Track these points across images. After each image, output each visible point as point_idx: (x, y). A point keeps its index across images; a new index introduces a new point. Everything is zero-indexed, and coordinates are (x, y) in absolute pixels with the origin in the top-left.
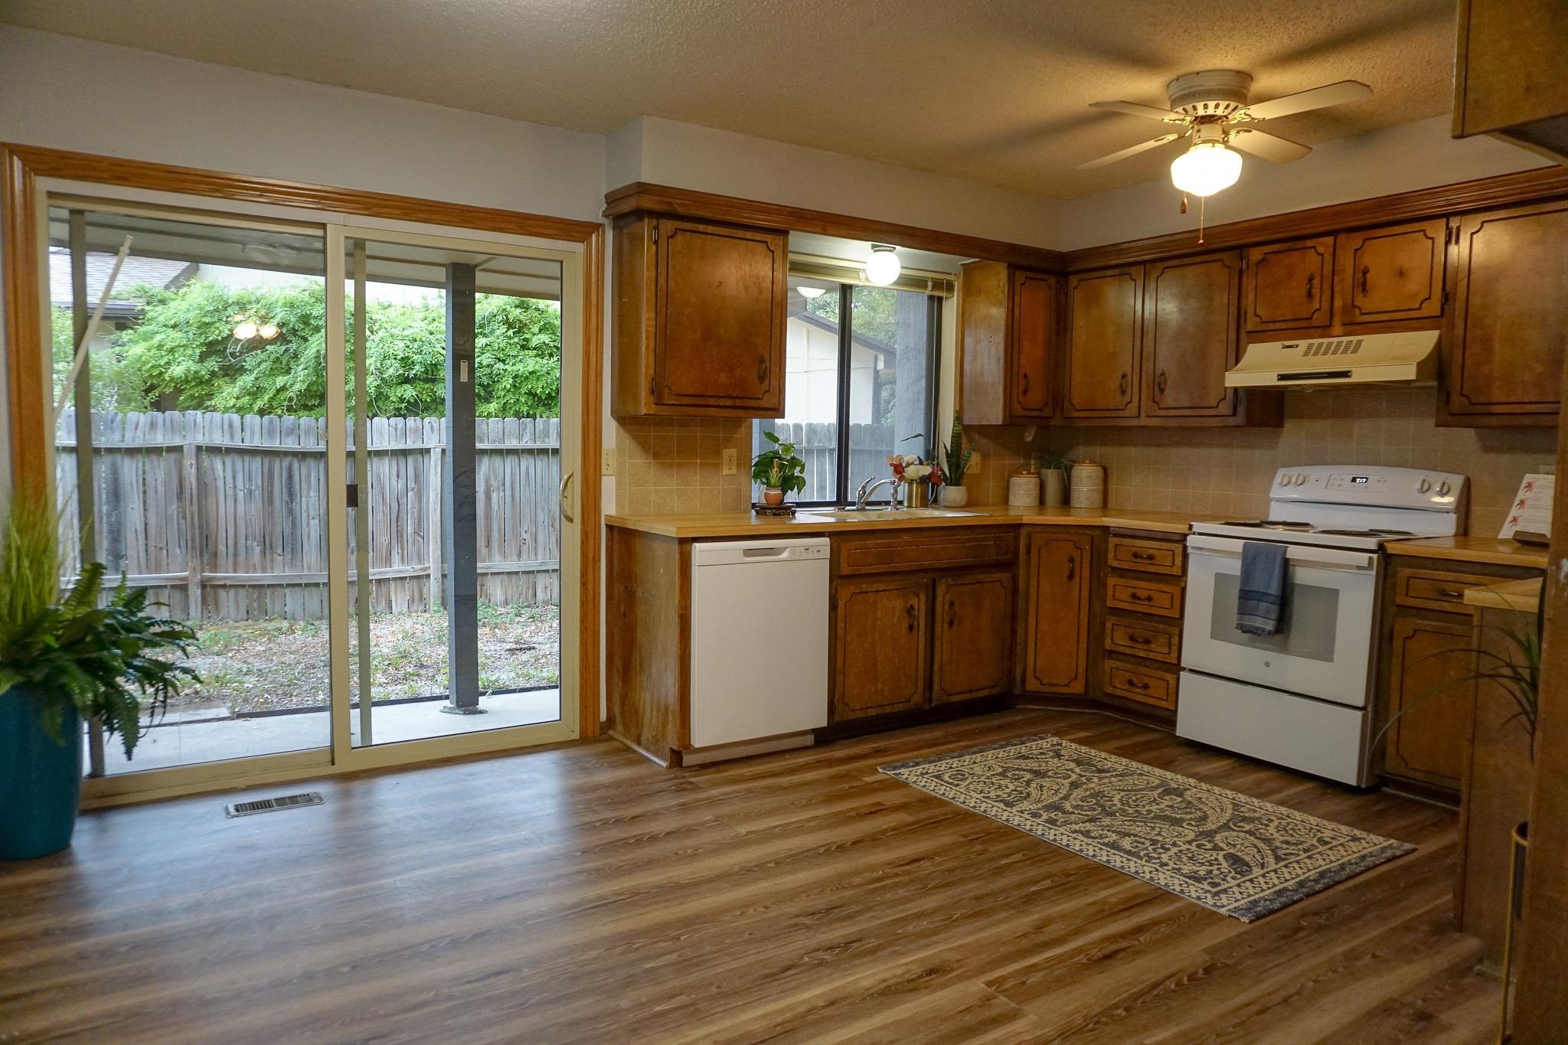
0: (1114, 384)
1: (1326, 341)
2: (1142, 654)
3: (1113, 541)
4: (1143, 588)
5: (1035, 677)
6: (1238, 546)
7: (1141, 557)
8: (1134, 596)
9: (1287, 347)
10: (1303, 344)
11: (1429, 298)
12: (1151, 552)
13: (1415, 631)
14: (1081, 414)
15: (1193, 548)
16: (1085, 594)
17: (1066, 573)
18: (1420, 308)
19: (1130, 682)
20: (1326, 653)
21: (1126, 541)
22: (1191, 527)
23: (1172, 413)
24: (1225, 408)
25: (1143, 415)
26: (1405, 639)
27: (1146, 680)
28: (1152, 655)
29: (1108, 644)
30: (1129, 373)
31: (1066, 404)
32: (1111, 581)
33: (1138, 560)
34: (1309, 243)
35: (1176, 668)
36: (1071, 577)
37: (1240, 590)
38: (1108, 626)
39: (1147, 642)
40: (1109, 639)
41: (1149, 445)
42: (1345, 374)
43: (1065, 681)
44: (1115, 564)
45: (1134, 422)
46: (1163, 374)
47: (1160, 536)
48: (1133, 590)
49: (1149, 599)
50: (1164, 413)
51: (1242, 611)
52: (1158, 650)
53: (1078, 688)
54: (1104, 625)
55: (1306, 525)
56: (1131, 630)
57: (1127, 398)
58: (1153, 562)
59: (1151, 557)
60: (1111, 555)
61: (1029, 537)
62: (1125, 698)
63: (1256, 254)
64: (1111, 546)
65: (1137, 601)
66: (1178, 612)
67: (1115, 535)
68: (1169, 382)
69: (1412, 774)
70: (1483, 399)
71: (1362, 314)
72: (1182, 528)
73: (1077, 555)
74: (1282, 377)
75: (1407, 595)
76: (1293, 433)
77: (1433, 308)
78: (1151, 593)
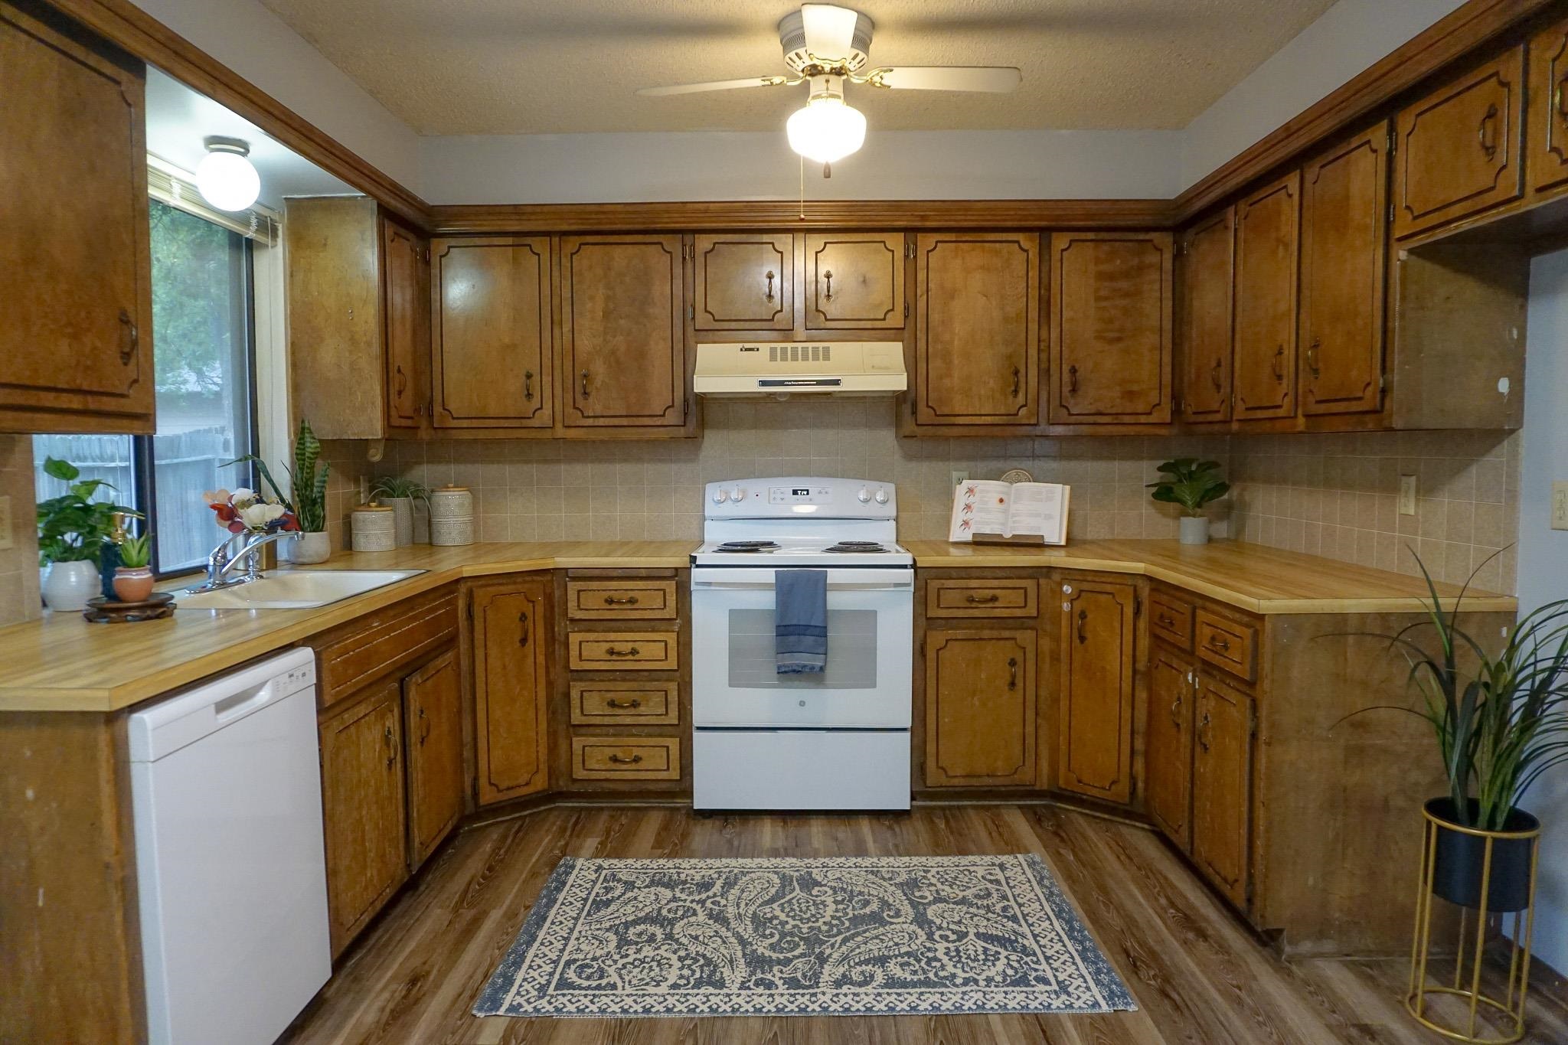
0: (514, 385)
1: (789, 345)
2: (628, 721)
3: (573, 587)
4: (623, 641)
5: (491, 784)
6: (769, 575)
7: (619, 602)
8: (611, 652)
9: (746, 350)
10: (765, 348)
11: (893, 310)
12: (631, 594)
13: (947, 641)
14: (465, 423)
15: (697, 584)
16: (541, 659)
17: (518, 637)
18: (884, 319)
19: (615, 759)
20: (866, 677)
21: (594, 585)
22: (693, 559)
23: (601, 422)
24: (672, 418)
25: (559, 425)
26: (938, 650)
27: (636, 752)
28: (642, 720)
29: (576, 718)
30: (536, 371)
31: (437, 409)
32: (575, 638)
33: (614, 606)
34: (766, 238)
35: (683, 729)
36: (524, 641)
37: (778, 627)
38: (575, 694)
39: (635, 704)
40: (578, 711)
41: (527, 462)
42: (836, 382)
43: (525, 778)
44: (579, 615)
45: (547, 434)
46: (585, 376)
47: (644, 573)
48: (607, 646)
49: (634, 652)
50: (590, 422)
51: (782, 650)
52: (652, 710)
53: (540, 783)
54: (567, 695)
55: (770, 544)
56: (610, 695)
57: (535, 403)
58: (636, 606)
59: (632, 601)
60: (572, 604)
61: (470, 595)
62: (607, 780)
63: (704, 243)
64: (572, 596)
65: (614, 657)
66: (676, 662)
67: (574, 579)
68: (598, 382)
69: (956, 782)
70: (946, 411)
71: (827, 320)
72: (678, 561)
73: (528, 609)
74: (764, 383)
75: (938, 606)
76: (714, 442)
77: (896, 320)
78: (637, 645)
